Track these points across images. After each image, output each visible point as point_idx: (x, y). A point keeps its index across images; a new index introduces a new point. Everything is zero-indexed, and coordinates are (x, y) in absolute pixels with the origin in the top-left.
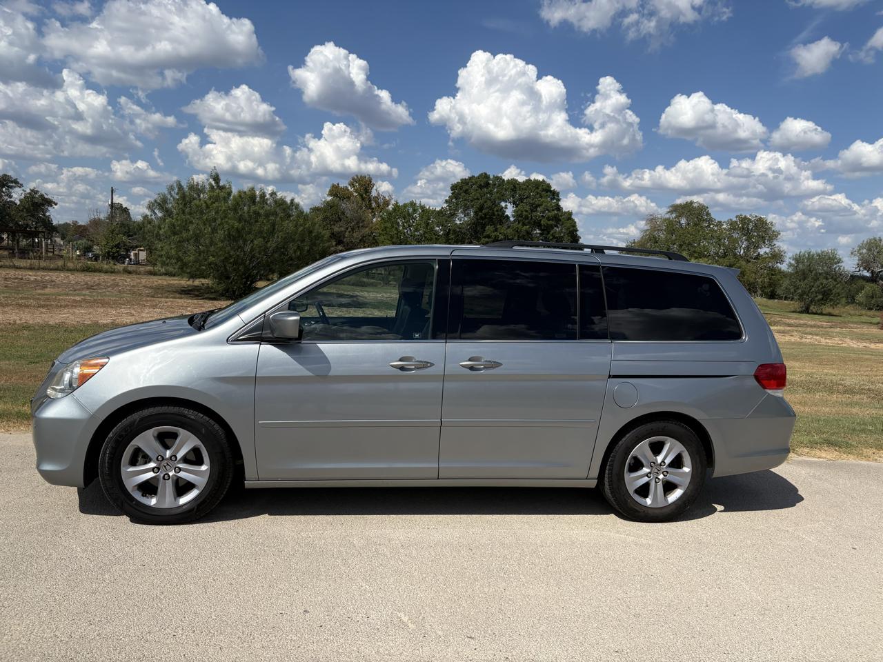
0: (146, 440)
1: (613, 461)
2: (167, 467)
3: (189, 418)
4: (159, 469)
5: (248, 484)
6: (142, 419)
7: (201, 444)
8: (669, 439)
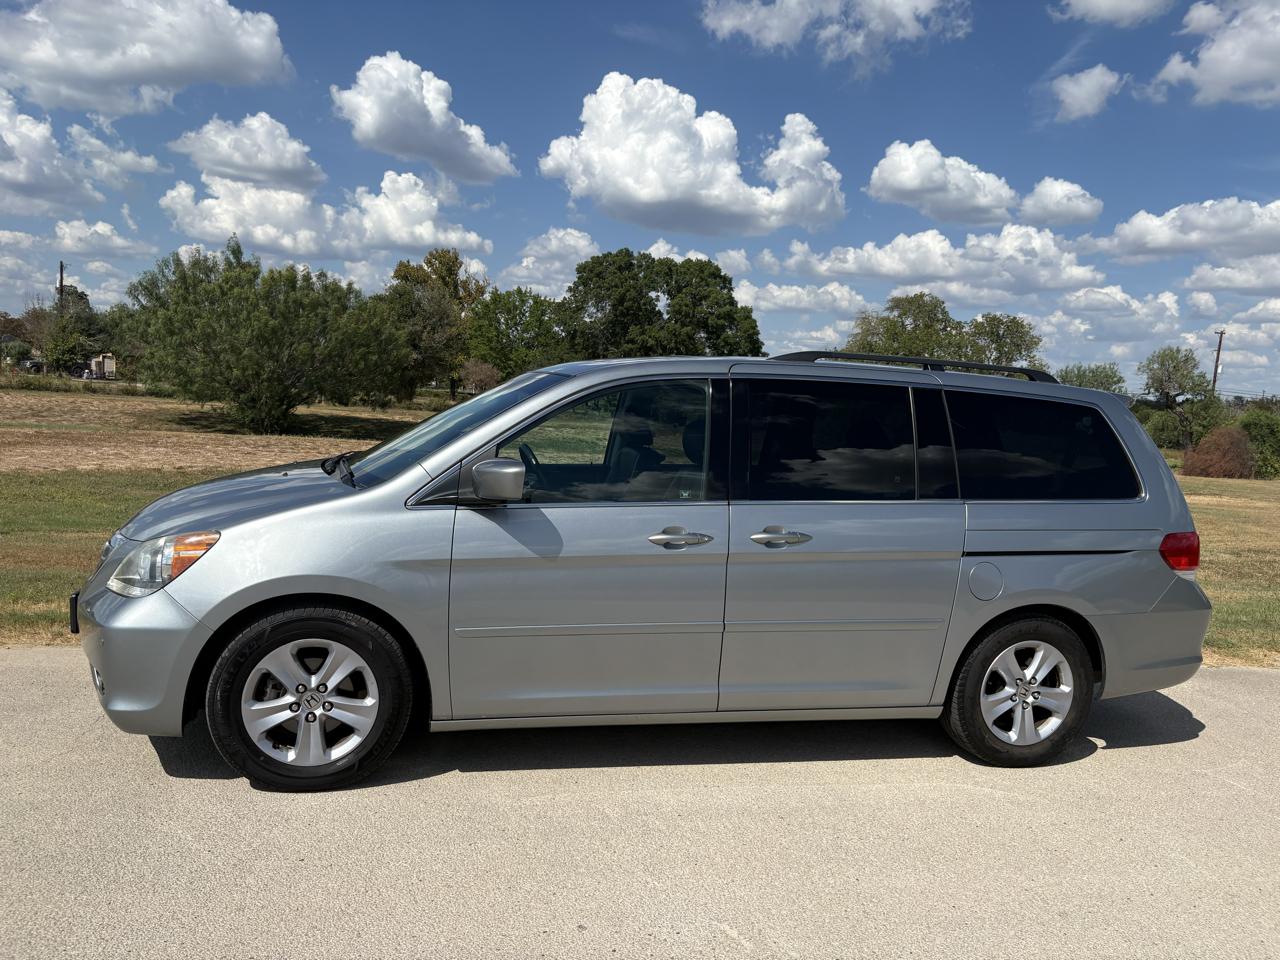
0: (280, 661)
1: (965, 678)
2: (312, 702)
3: (349, 626)
4: (298, 704)
5: (435, 726)
6: (275, 629)
7: (366, 665)
8: (1043, 645)
